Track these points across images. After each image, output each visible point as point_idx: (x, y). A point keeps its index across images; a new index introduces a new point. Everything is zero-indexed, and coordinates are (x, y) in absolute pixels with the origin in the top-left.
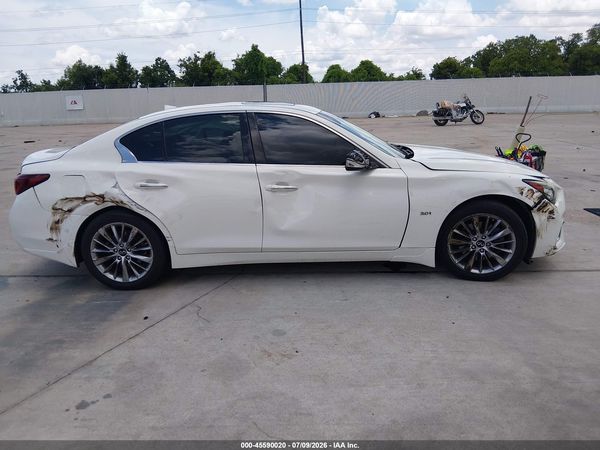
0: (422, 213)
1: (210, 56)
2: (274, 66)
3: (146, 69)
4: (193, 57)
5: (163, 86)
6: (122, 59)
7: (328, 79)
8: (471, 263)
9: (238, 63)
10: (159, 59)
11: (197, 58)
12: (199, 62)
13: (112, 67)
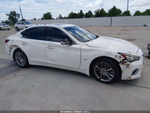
0: (85, 59)
1: (102, 10)
2: (119, 11)
3: (86, 13)
4: (98, 10)
5: (90, 17)
6: (81, 11)
7: (135, 15)
8: (101, 77)
9: (109, 11)
10: (90, 11)
11: (99, 10)
12: (99, 11)
13: (79, 13)
